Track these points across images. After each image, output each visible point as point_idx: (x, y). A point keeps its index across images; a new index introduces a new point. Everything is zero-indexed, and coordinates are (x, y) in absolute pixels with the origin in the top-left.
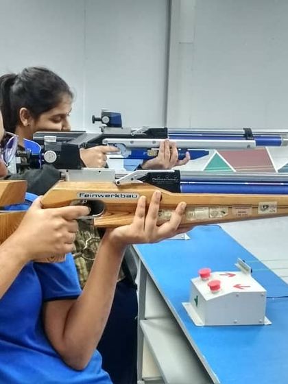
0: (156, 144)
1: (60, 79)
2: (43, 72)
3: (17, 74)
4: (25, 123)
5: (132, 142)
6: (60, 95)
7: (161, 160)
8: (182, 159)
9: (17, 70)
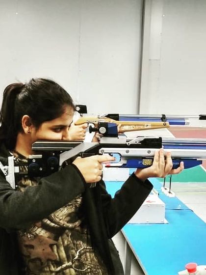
0: (151, 154)
1: (65, 91)
2: (50, 83)
3: (24, 84)
4: (26, 129)
5: (127, 152)
6: (63, 106)
7: (156, 170)
8: (176, 168)
9: (25, 80)
